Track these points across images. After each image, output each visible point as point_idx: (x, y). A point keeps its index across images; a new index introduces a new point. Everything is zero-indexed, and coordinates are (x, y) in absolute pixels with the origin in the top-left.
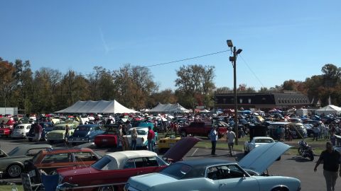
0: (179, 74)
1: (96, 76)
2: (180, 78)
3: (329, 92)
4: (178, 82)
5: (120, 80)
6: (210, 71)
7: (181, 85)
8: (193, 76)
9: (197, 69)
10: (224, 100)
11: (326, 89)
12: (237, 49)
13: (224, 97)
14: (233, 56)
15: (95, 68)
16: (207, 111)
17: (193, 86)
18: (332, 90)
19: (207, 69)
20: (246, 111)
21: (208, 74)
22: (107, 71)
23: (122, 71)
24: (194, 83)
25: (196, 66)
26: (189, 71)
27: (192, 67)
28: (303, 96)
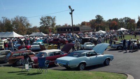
0: (41, 19)
1: (3, 21)
2: (42, 21)
3: (99, 25)
4: (41, 23)
5: (14, 23)
6: (54, 18)
7: (42, 24)
8: (47, 20)
9: (49, 18)
10: (60, 30)
11: (98, 25)
12: (72, 9)
13: (60, 29)
14: (71, 12)
15: (2, 17)
16: (54, 35)
17: (47, 25)
18: (100, 25)
19: (53, 18)
20: (70, 34)
21: (53, 20)
22: (8, 19)
23: (15, 19)
24: (48, 23)
25: (48, 16)
26: (45, 18)
27: (47, 17)
28: (89, 27)
